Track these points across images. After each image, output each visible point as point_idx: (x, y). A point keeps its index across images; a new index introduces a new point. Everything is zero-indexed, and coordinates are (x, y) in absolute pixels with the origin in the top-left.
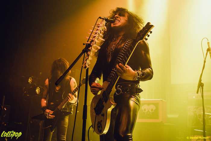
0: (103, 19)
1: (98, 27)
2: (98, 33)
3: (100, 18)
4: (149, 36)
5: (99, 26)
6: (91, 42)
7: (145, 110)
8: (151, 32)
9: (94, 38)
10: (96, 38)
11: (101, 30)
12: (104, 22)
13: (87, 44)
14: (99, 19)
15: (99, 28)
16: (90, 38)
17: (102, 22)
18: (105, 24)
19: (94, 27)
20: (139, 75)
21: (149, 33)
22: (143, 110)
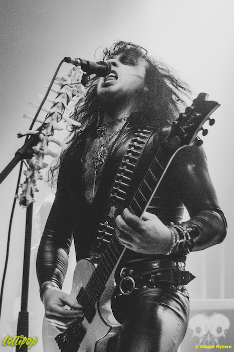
0: (76, 63)
1: (63, 86)
2: (60, 105)
3: (67, 60)
4: (205, 132)
5: (64, 83)
6: (40, 129)
7: (199, 330)
8: (212, 122)
9: (50, 118)
10: (54, 116)
11: (70, 95)
12: (80, 73)
13: (28, 135)
14: (65, 63)
15: (63, 90)
16: (38, 118)
17: (74, 72)
18: (80, 79)
19: (51, 86)
20: (181, 237)
21: (206, 125)
22: (194, 330)
